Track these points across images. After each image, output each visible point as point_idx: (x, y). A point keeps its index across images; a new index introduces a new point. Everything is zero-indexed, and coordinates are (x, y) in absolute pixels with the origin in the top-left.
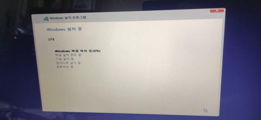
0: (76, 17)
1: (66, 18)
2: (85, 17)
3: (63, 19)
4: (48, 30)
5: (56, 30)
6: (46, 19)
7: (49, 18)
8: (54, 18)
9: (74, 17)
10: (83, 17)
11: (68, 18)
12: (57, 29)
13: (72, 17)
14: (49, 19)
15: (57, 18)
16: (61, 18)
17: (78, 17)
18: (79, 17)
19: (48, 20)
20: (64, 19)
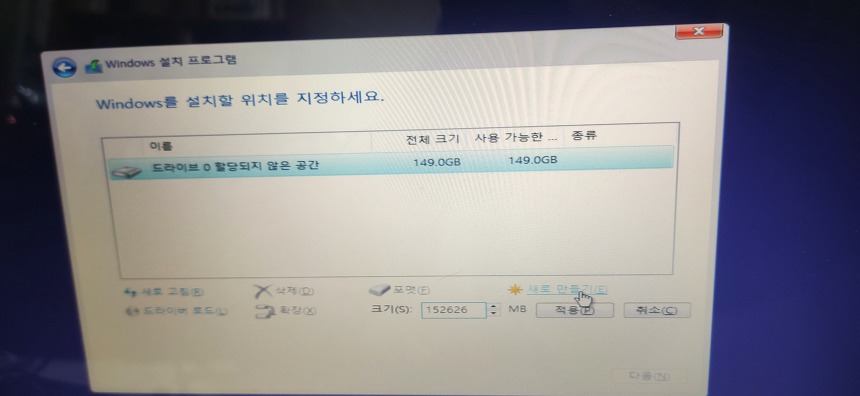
0: (199, 60)
1: (165, 63)
2: (231, 60)
3: (154, 65)
4: (103, 105)
5: (131, 104)
6: (94, 67)
7: (102, 62)
8: (120, 64)
9: (193, 61)
10: (224, 60)
11: (171, 61)
12: (134, 102)
13: (186, 60)
14: (105, 68)
15: (132, 64)
16: (145, 64)
17: (206, 60)
18: (213, 59)
19: (98, 70)
20: (158, 65)
